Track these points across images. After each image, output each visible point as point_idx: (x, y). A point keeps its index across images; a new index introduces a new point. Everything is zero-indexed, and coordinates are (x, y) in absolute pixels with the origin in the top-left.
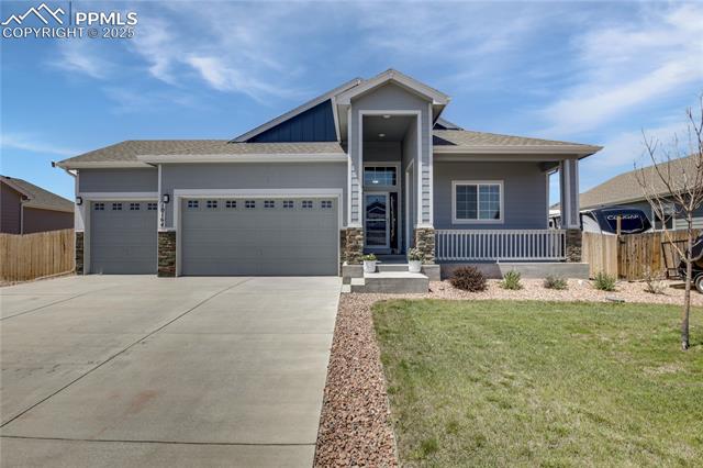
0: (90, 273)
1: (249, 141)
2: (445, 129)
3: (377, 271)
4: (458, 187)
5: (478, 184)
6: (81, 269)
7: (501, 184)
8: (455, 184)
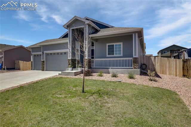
0: (34, 70)
1: (62, 38)
2: (109, 27)
3: (72, 70)
4: (108, 45)
5: (114, 44)
6: (32, 69)
7: (121, 44)
8: (107, 45)
